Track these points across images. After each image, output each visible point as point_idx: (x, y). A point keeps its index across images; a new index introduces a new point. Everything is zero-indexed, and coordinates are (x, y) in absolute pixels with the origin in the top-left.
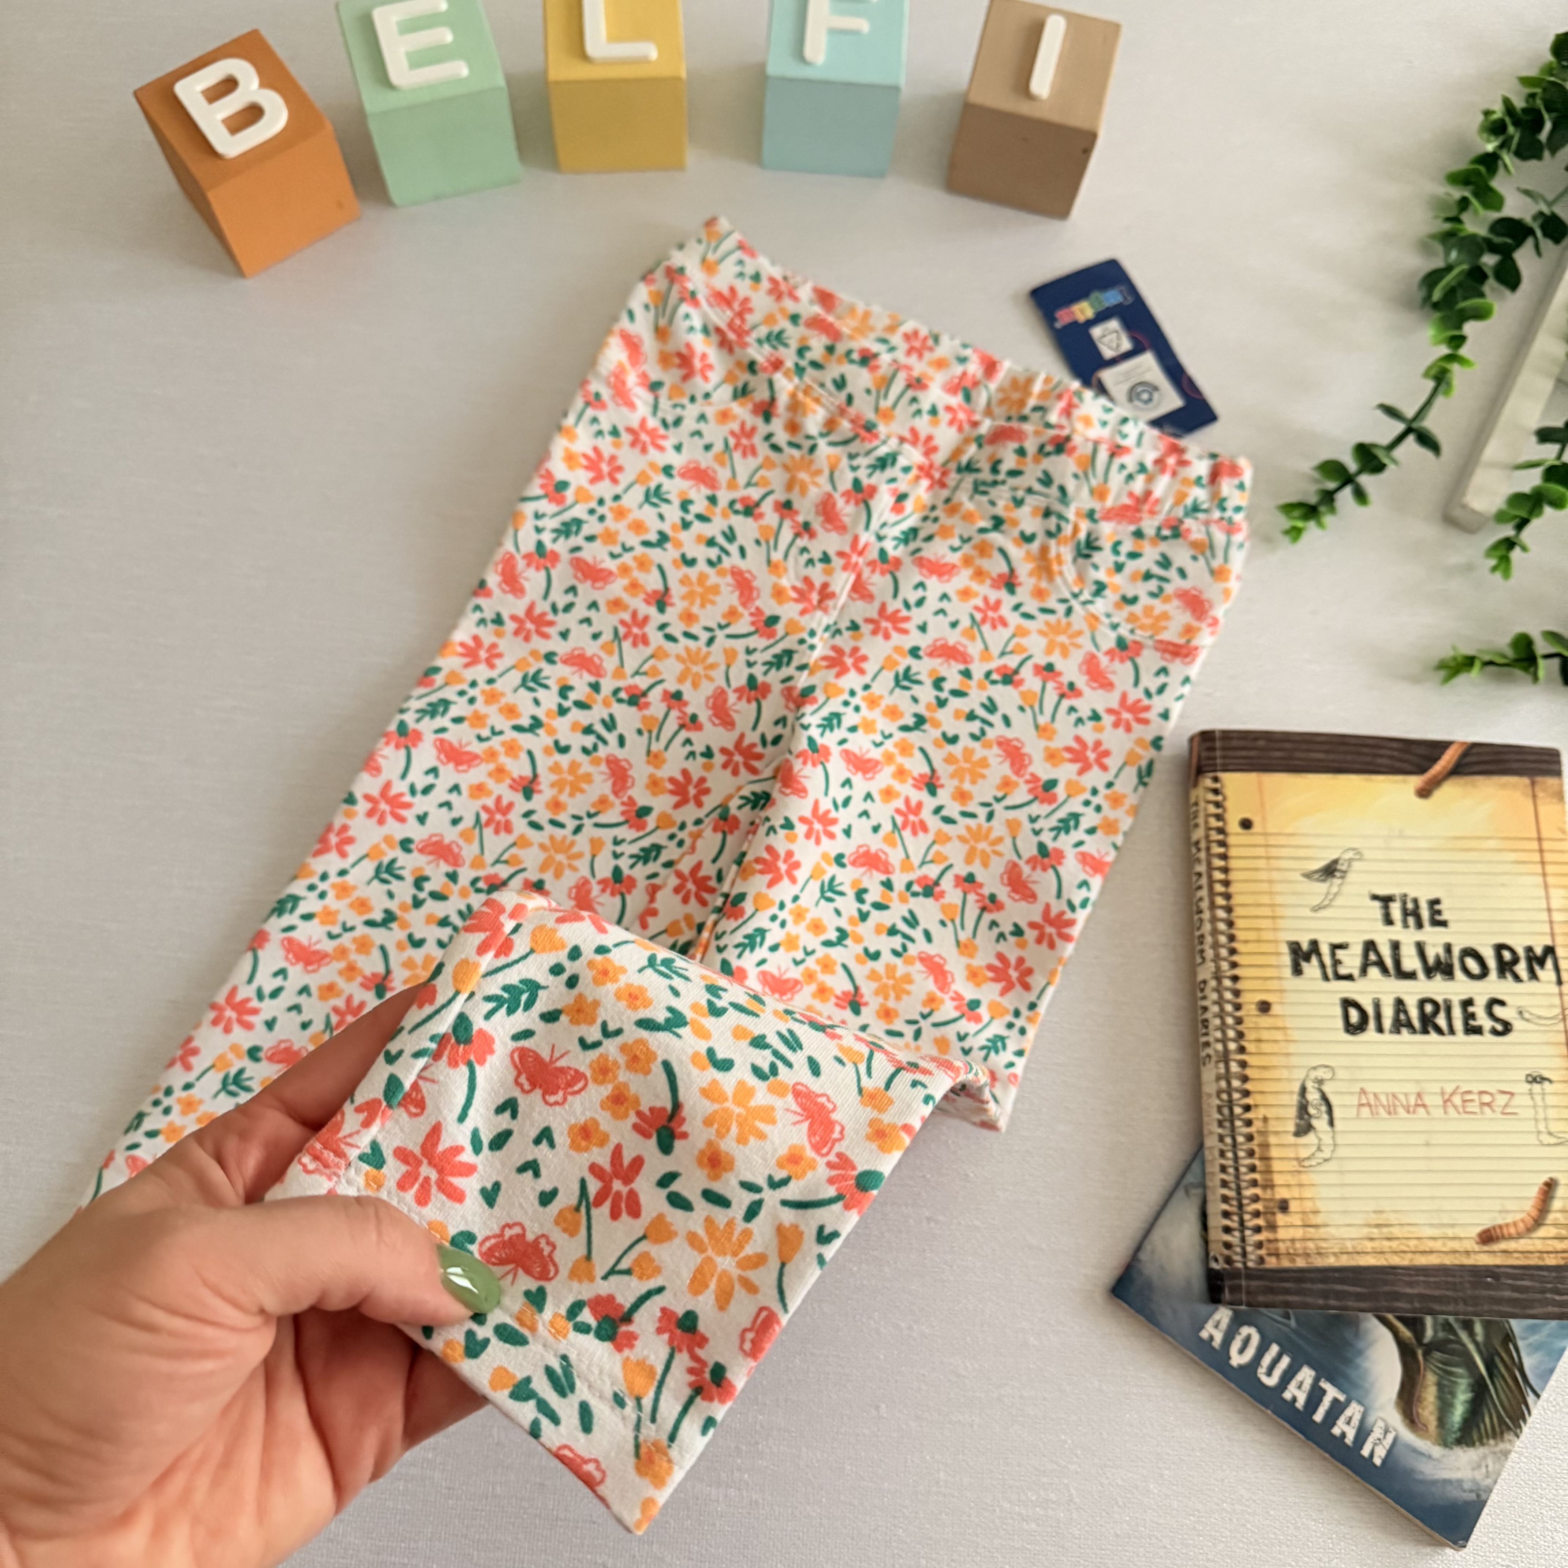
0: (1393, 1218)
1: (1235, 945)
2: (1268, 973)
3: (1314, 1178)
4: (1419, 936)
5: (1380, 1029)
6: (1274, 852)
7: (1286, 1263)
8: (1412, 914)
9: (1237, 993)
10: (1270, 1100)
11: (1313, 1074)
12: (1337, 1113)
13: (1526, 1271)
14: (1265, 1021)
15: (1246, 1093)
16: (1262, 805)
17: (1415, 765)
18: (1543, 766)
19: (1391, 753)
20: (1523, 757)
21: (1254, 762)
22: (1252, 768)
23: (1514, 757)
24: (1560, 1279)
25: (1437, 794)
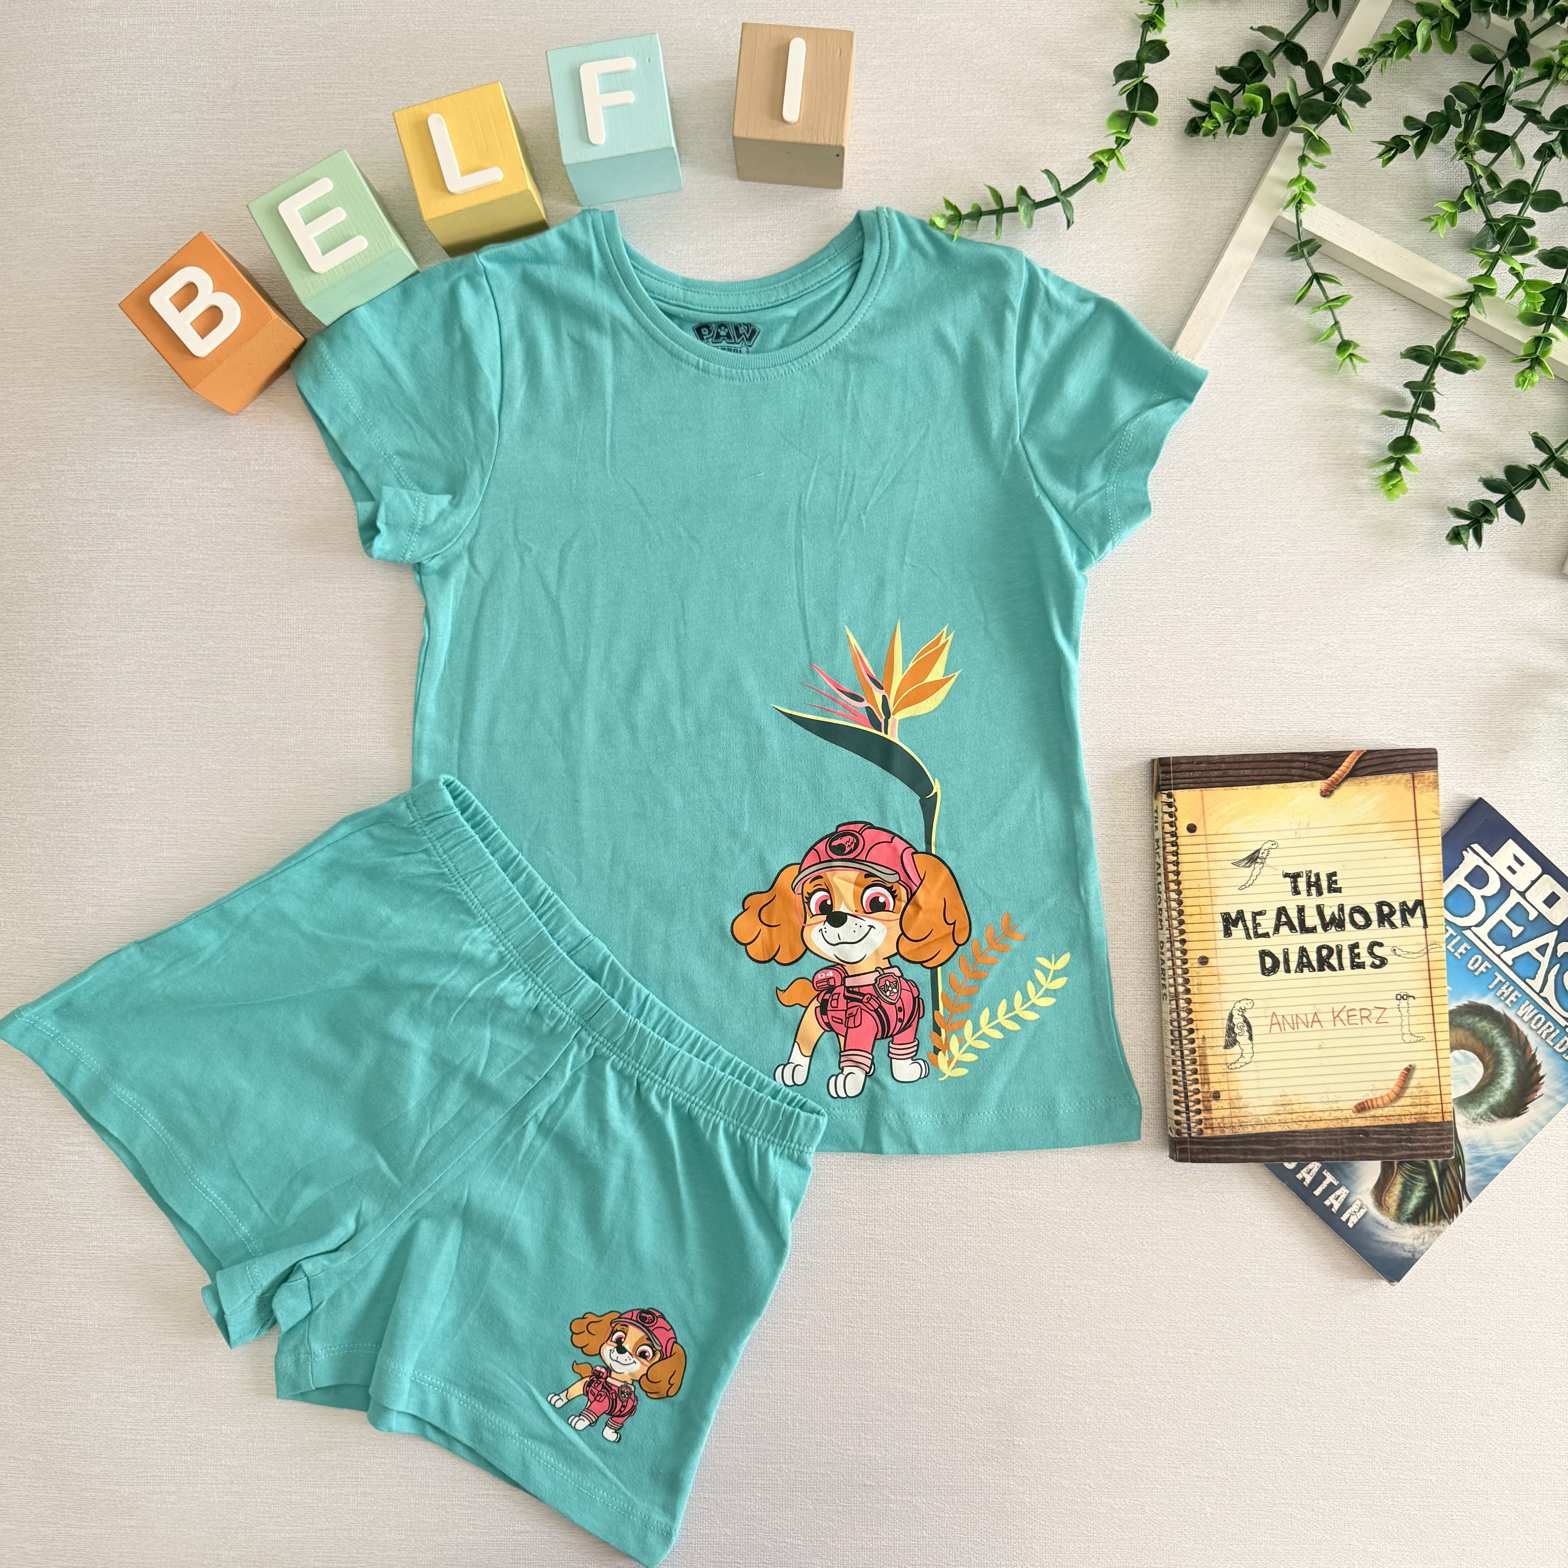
0: (1294, 1099)
1: (1182, 917)
2: (1206, 936)
3: (1239, 1076)
4: (1320, 901)
5: (1288, 970)
6: (1211, 848)
7: (1218, 1133)
8: (1315, 885)
9: (1184, 952)
10: (1207, 1024)
11: (1238, 1006)
12: (1255, 1031)
13: (1387, 1129)
14: (1204, 970)
15: (1191, 1021)
16: (1204, 813)
17: (1321, 772)
18: (1423, 763)
19: (1302, 765)
20: (1406, 758)
21: (1198, 780)
22: (1197, 785)
23: (1399, 759)
24: (1413, 1132)
25: (1337, 793)
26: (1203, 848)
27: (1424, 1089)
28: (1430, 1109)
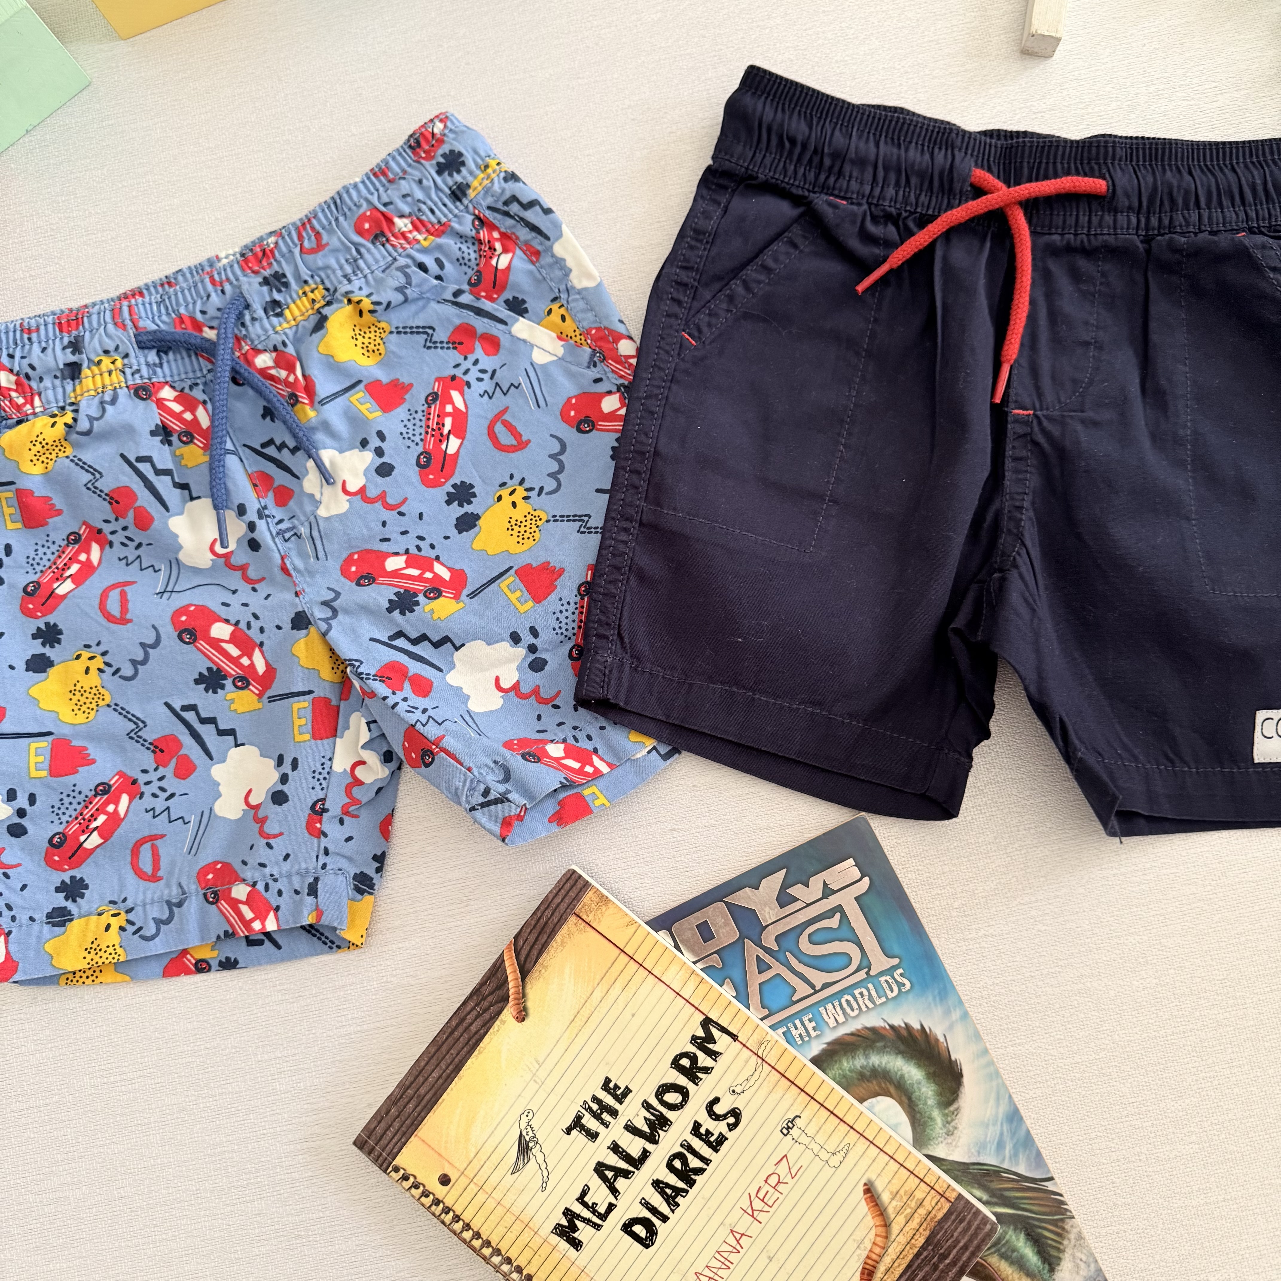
1: (525, 1272)
2: (562, 1268)
5: (665, 1219)
6: (479, 1180)
8: (602, 1111)
16: (440, 1155)
17: (497, 1002)
18: (572, 894)
19: (474, 1013)
20: (553, 906)
21: (404, 1129)
22: (407, 1135)
23: (548, 913)
24: (938, 1245)
25: (530, 1004)
26: (473, 1188)
27: (902, 1192)
28: (928, 1205)
